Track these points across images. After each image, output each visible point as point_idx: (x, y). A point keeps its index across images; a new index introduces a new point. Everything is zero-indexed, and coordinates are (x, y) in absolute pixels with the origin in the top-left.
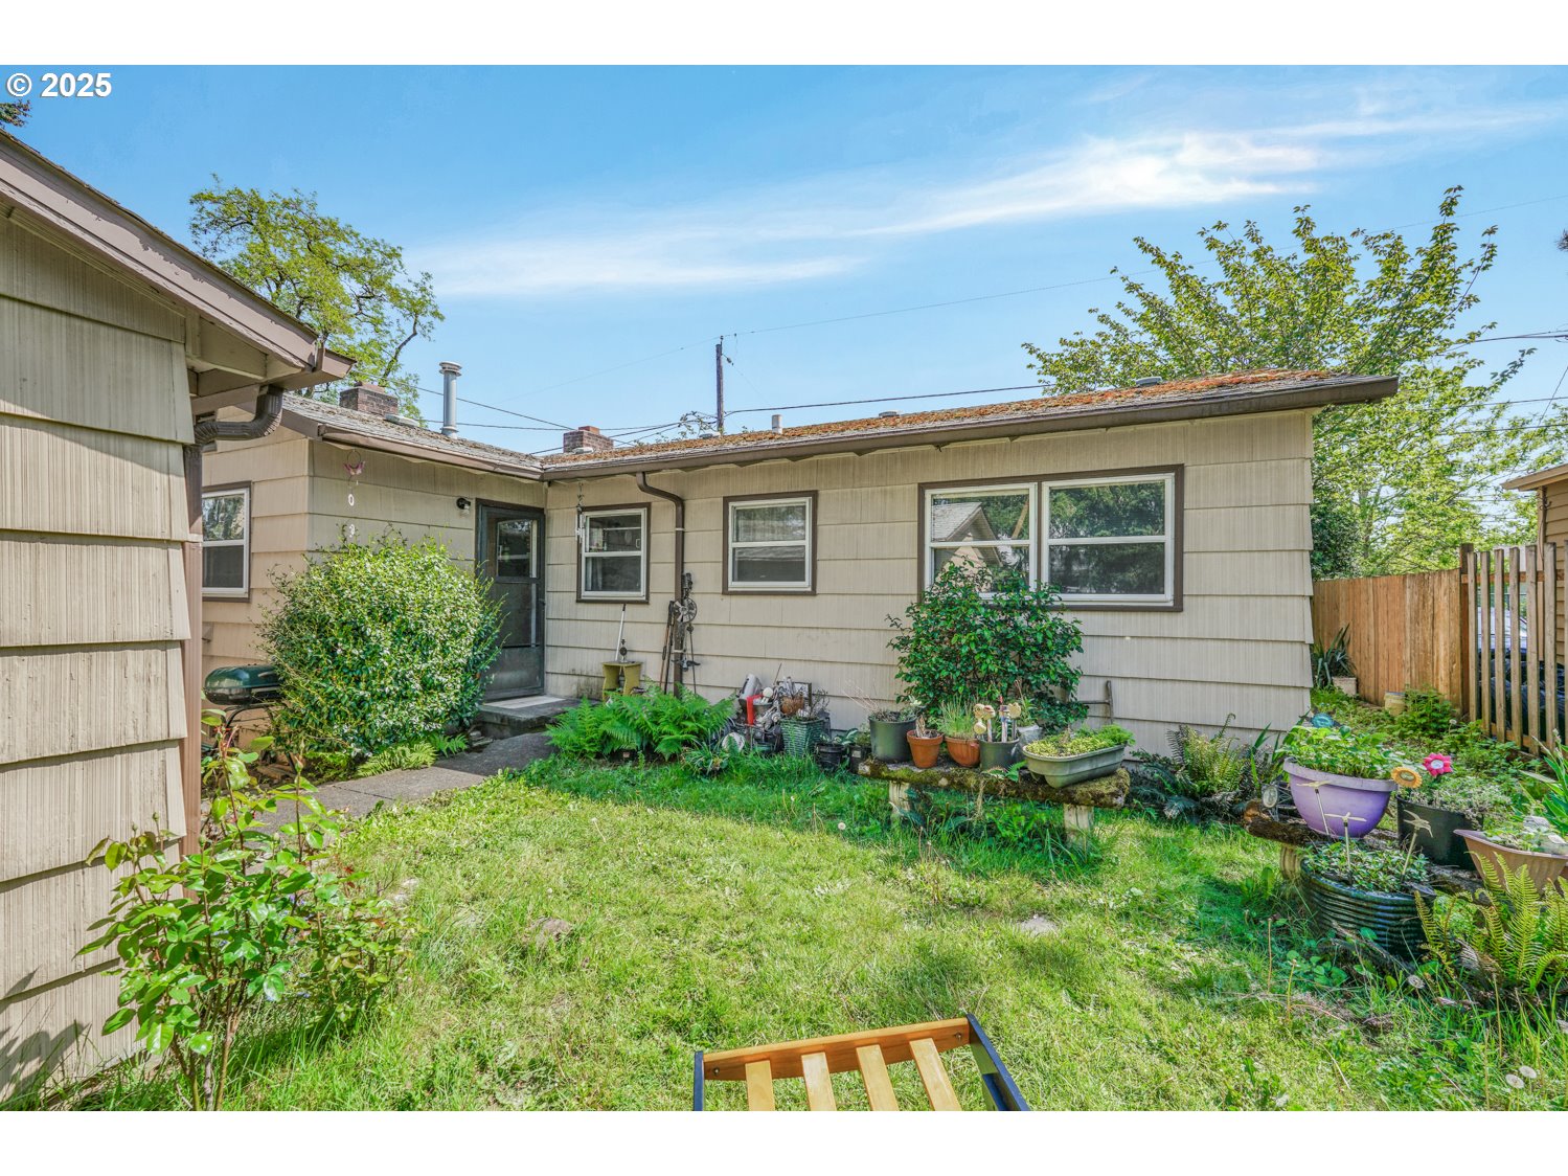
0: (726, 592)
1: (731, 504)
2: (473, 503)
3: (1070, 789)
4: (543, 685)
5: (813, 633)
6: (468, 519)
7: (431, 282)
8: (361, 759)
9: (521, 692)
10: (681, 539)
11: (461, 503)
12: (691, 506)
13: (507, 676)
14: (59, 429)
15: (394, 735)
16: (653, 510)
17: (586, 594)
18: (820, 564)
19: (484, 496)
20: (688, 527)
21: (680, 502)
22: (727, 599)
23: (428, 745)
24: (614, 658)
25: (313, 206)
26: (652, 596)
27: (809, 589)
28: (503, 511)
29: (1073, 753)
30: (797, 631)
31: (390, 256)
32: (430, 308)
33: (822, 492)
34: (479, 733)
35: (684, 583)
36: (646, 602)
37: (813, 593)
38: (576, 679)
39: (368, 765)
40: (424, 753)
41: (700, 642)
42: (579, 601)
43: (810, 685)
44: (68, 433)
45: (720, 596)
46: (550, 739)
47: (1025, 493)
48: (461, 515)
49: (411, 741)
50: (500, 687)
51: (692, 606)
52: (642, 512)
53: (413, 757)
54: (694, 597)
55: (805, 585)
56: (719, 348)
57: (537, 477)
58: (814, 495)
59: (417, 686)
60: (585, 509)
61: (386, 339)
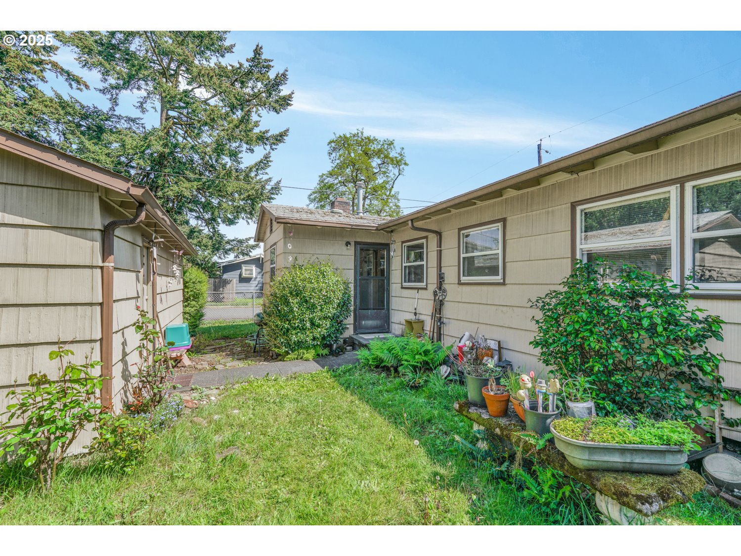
0: (460, 283)
1: (463, 232)
2: (353, 244)
3: (594, 474)
4: (389, 328)
5: (504, 309)
6: (351, 251)
7: (404, 151)
8: (287, 353)
9: (376, 331)
10: (440, 253)
11: (348, 244)
12: (444, 235)
13: (370, 323)
14: (56, 229)
15: (300, 345)
16: (429, 239)
17: (405, 284)
18: (508, 265)
19: (359, 240)
20: (443, 248)
21: (439, 234)
22: (461, 287)
23: (314, 351)
24: (411, 317)
25: (362, 133)
26: (429, 285)
27: (502, 281)
28: (366, 246)
29: (592, 440)
30: (496, 307)
31: (390, 145)
32: (403, 162)
33: (509, 218)
34: (351, 348)
35: (441, 277)
36: (426, 289)
37: (504, 284)
38: (401, 326)
39: (289, 356)
40: (310, 354)
41: (449, 311)
42: (402, 288)
43: (499, 342)
44: (58, 230)
45: (457, 285)
46: (357, 355)
47: (667, 196)
48: (348, 249)
49: (308, 348)
50: (367, 328)
51: (445, 291)
52: (424, 241)
53: (306, 356)
54: (445, 286)
55: (498, 278)
56: (539, 146)
57: (375, 228)
58: (504, 221)
59: (308, 325)
60: (403, 242)
61: (390, 179)
